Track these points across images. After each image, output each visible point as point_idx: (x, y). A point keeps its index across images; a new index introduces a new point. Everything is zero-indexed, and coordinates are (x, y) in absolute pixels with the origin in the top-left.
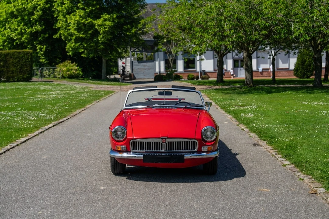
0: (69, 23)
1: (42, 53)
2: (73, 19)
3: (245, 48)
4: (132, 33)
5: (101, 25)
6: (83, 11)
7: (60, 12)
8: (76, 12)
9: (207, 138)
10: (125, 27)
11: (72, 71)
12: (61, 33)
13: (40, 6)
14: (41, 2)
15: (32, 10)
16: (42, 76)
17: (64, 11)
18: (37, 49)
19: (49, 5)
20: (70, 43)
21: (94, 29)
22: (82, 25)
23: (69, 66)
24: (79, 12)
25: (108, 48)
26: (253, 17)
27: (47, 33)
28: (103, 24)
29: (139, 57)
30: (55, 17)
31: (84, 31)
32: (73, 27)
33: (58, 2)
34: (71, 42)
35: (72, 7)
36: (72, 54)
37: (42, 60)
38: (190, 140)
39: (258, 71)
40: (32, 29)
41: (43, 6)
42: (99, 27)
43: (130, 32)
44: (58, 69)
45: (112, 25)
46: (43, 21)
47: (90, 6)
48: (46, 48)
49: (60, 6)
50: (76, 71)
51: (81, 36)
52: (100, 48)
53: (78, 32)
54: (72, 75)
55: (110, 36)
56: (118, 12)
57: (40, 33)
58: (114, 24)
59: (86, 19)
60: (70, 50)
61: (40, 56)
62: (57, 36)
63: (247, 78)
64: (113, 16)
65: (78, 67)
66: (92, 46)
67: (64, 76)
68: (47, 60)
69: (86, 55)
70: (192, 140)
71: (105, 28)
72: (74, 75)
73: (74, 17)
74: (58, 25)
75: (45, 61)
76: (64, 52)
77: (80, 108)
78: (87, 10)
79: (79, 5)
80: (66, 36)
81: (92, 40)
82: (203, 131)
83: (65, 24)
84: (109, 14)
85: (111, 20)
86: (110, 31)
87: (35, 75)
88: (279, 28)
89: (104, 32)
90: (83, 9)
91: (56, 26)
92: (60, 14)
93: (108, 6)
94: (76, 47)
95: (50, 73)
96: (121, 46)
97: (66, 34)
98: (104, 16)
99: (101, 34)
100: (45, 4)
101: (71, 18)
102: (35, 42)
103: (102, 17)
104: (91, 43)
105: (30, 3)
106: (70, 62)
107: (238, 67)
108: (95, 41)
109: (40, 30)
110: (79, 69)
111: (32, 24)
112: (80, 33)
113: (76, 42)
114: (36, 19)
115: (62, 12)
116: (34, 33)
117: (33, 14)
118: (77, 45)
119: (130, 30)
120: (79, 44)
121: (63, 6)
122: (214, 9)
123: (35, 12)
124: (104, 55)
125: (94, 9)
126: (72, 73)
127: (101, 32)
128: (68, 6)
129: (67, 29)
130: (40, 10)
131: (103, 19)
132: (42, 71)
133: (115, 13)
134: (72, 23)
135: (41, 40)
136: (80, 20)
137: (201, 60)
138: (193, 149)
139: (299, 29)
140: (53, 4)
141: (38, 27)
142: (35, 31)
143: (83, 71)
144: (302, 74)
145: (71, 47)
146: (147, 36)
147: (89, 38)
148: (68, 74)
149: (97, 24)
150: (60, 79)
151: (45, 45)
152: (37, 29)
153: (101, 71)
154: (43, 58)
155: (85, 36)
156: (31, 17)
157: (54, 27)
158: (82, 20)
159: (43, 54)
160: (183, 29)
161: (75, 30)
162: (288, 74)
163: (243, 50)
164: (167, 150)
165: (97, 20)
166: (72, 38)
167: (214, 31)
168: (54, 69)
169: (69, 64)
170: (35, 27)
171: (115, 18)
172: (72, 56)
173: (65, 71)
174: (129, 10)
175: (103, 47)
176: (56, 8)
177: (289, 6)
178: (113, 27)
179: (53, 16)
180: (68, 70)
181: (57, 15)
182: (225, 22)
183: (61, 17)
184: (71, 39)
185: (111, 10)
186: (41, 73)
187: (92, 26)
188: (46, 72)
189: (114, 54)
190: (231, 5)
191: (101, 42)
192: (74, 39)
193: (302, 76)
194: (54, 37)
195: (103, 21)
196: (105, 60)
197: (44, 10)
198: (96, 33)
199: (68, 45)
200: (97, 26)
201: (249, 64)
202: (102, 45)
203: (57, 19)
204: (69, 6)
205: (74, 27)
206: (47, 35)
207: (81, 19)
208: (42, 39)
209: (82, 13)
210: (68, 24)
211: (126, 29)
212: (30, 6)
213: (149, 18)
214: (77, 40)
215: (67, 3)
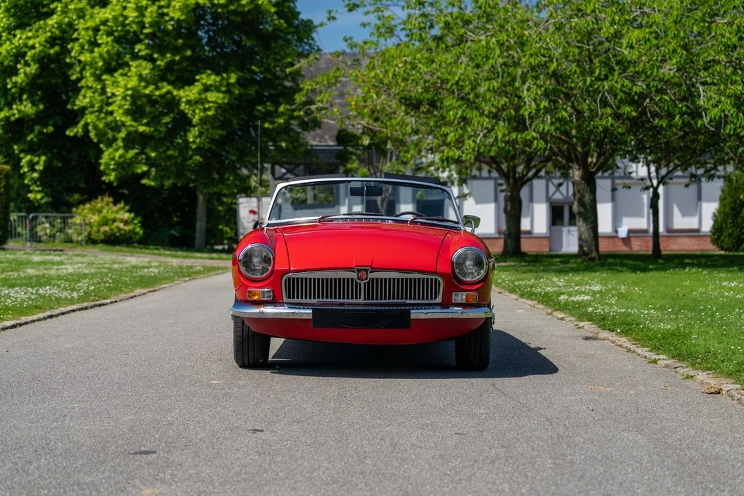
0: (109, 95)
1: (36, 175)
2: (122, 86)
3: (576, 157)
4: (276, 125)
5: (196, 102)
6: (150, 65)
7: (87, 67)
8: (129, 66)
9: (465, 275)
10: (259, 108)
11: (116, 224)
12: (89, 121)
13: (33, 51)
14: (37, 40)
15: (12, 61)
16: (35, 238)
17: (96, 63)
18: (22, 164)
19: (57, 48)
20: (110, 150)
21: (176, 111)
22: (144, 100)
23: (107, 212)
24: (137, 67)
25: (213, 164)
26: (597, 72)
27: (51, 123)
28: (201, 99)
29: (297, 199)
30: (73, 81)
31: (151, 116)
32: (120, 107)
33: (81, 41)
34: (114, 145)
35: (119, 54)
36: (117, 178)
37: (36, 196)
38: (425, 276)
39: (617, 237)
40: (10, 112)
41: (40, 52)
42: (191, 105)
43: (272, 123)
44: (78, 220)
45: (226, 101)
46: (39, 90)
47: (168, 52)
48: (45, 162)
49: (87, 50)
50: (125, 225)
51: (141, 129)
52: (190, 162)
53: (135, 120)
54: (114, 235)
55: (219, 132)
56: (241, 67)
57: (30, 123)
58: (230, 100)
59: (155, 84)
60: (111, 167)
61: (30, 183)
62: (78, 132)
63: (583, 237)
64: (229, 78)
65: (132, 215)
66: (170, 157)
67: (93, 237)
68: (47, 195)
69: (153, 180)
70: (430, 277)
71: (205, 110)
72: (121, 235)
73: (123, 80)
74: (81, 101)
75: (41, 199)
76: (94, 171)
77: (144, 287)
78: (159, 63)
79: (138, 47)
80: (100, 130)
81: (172, 142)
82: (454, 258)
83: (99, 98)
84: (218, 74)
85: (224, 89)
86: (218, 119)
87: (15, 237)
88: (666, 100)
89: (203, 121)
90: (150, 59)
91: (74, 104)
92: (87, 74)
93: (214, 53)
94: (126, 159)
95: (56, 229)
96: (247, 159)
97: (101, 125)
98: (202, 78)
99: (194, 126)
100: (48, 45)
101: (115, 83)
102: (15, 147)
103: (198, 81)
104: (168, 149)
105: (8, 43)
106: (111, 200)
107: (562, 224)
108: (179, 144)
109: (32, 114)
110: (133, 219)
111: (9, 98)
112: (140, 122)
113: (127, 147)
114: (21, 84)
115: (91, 68)
116: (13, 122)
118: (132, 153)
119: (271, 116)
120: (136, 151)
121: (96, 50)
122: (494, 50)
123: (19, 66)
124: (203, 181)
125: (177, 58)
126: (115, 230)
127: (195, 120)
128: (108, 52)
129: (104, 111)
130: (33, 60)
131: (201, 87)
132: (34, 223)
133: (233, 72)
134: (118, 96)
135: (34, 142)
136: (140, 88)
137: (463, 196)
138: (431, 298)
139: (720, 102)
140: (69, 46)
141: (25, 106)
142: (17, 116)
143: (144, 225)
144: (734, 241)
145: (113, 159)
146: (318, 139)
147: (162, 135)
148: (105, 233)
149: (184, 100)
150: (81, 245)
151: (44, 154)
152: (24, 112)
153: (193, 228)
154: (37, 189)
155: (152, 129)
156: (8, 81)
157: (69, 107)
158: (145, 87)
159: (39, 179)
160: (413, 105)
161: (127, 113)
162: (698, 245)
163: (572, 163)
164: (368, 299)
165: (186, 88)
166: (116, 135)
167: (495, 103)
168: (68, 218)
169: (107, 205)
170: (19, 107)
171: (234, 83)
172: (115, 184)
173: (96, 224)
174: (270, 64)
175: (201, 160)
176: (75, 58)
177: (692, 45)
178: (228, 107)
179: (66, 78)
180: (105, 222)
181: (79, 75)
182: (524, 83)
183: (89, 80)
184: (115, 139)
185: (222, 63)
186: (32, 230)
187: (171, 103)
188: (44, 228)
189: (228, 179)
190: (540, 39)
191: (194, 146)
192: (124, 140)
193: (733, 246)
194: (68, 133)
195: (200, 90)
196: (204, 194)
197: (42, 60)
198: (183, 123)
199: (106, 153)
200: (186, 104)
201: (589, 201)
202: (198, 154)
203: (80, 85)
204: (112, 52)
205: (125, 105)
206: (51, 129)
207: (143, 84)
208: (35, 140)
209: (146, 69)
210: (108, 98)
211: (262, 113)
212: (8, 52)
213: (325, 78)
214: (130, 141)
215: (107, 43)
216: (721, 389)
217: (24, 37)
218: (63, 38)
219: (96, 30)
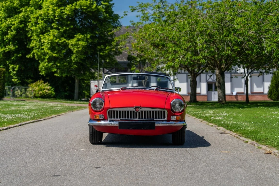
0: (42, 42)
1: (15, 72)
2: (47, 39)
3: (217, 65)
4: (105, 53)
5: (75, 45)
6: (57, 31)
7: (34, 32)
8: (50, 31)
9: (176, 109)
10: (98, 47)
11: (45, 91)
12: (35, 52)
13: (14, 26)
14: (15, 22)
15: (6, 30)
16: (14, 96)
17: (38, 30)
18: (10, 68)
19: (23, 25)
20: (43, 63)
21: (67, 48)
22: (55, 44)
23: (42, 86)
24: (52, 32)
25: (81, 68)
26: (225, 33)
27: (20, 53)
28: (77, 44)
29: (112, 81)
30: (29, 37)
31: (58, 50)
32: (46, 47)
33: (32, 22)
34: (44, 61)
35: (46, 27)
36: (45, 73)
37: (15, 80)
39: (233, 95)
40: (5, 49)
41: (17, 26)
42: (73, 46)
43: (103, 53)
44: (30, 89)
45: (86, 45)
46: (16, 40)
47: (64, 26)
48: (18, 67)
49: (34, 25)
50: (48, 91)
51: (54, 55)
52: (72, 67)
53: (52, 51)
54: (44, 95)
55: (83, 56)
56: (92, 32)
57: (13, 53)
59: (60, 38)
60: (43, 69)
61: (13, 75)
62: (31, 56)
63: (220, 95)
64: (87, 36)
65: (51, 87)
66: (65, 66)
67: (36, 95)
68: (19, 80)
69: (58, 74)
70: (162, 110)
71: (78, 48)
72: (47, 94)
73: (48, 37)
74: (32, 45)
75: (17, 81)
76: (36, 71)
77: (55, 114)
78: (61, 30)
79: (53, 25)
80: (39, 55)
81: (66, 60)
82: (172, 103)
83: (39, 44)
84: (83, 34)
85: (85, 40)
86: (83, 51)
87: (7, 95)
88: (251, 44)
89: (77, 52)
90: (57, 29)
91: (29, 46)
92: (34, 34)
93: (82, 27)
94: (48, 66)
95: (22, 92)
96: (94, 66)
97: (39, 54)
98: (77, 36)
99: (74, 54)
100: (20, 24)
101: (44, 38)
102: (7, 62)
103: (75, 37)
104: (64, 62)
105: (4, 23)
106: (43, 81)
107: (212, 90)
108: (68, 61)
109: (13, 50)
110: (51, 89)
111: (5, 43)
112: (54, 52)
113: (49, 62)
114: (9, 38)
115: (36, 32)
116: (6, 52)
117: (6, 34)
118: (51, 64)
119: (103, 50)
120: (52, 63)
121: (37, 25)
122: (186, 25)
123: (9, 32)
124: (77, 74)
125: (68, 29)
126: (45, 93)
127: (74, 52)
128: (42, 26)
129: (40, 48)
130: (14, 29)
131: (77, 39)
132: (14, 90)
133: (89, 34)
134: (46, 43)
136: (54, 40)
137: (174, 80)
138: (163, 118)
139: (271, 45)
140: (27, 24)
141: (11, 46)
142: (8, 50)
143: (55, 91)
144: (276, 97)
145: (44, 66)
146: (120, 59)
147: (62, 57)
148: (41, 94)
149: (70, 44)
150: (32, 98)
151: (18, 64)
152: (10, 48)
153: (74, 92)
154: (15, 77)
155: (58, 55)
156: (5, 37)
157: (27, 47)
158: (56, 39)
159: (16, 74)
160: (156, 46)
161: (49, 49)
162: (263, 98)
163: (216, 67)
164: (140, 118)
165: (71, 40)
166: (45, 57)
167: (187, 45)
168: (27, 88)
169: (42, 83)
170: (9, 47)
171: (89, 38)
172: (44, 76)
173: (37, 91)
174: (102, 31)
175: (76, 67)
176: (30, 28)
177: (260, 23)
178: (87, 47)
179: (26, 36)
180: (41, 90)
181: (31, 35)
182: (197, 38)
183: (35, 37)
184: (44, 59)
185: (84, 31)
186: (13, 93)
187: (65, 46)
188: (18, 92)
189: (87, 74)
190: (204, 21)
191: (74, 61)
192: (48, 59)
193: (276, 99)
194: (27, 56)
195: (76, 40)
196: (78, 79)
197: (18, 29)
198: (70, 53)
199: (41, 64)
200: (71, 46)
201: (222, 82)
202: (75, 64)
203: (31, 39)
205: (48, 46)
206: (20, 55)
207: (55, 38)
208: (15, 59)
209: (56, 33)
210: (42, 43)
211: (99, 49)
212: (4, 26)
213: (123, 36)
214: (50, 60)
215: (41, 23)
216: (272, 152)
217: (10, 21)
218: (25, 21)
219: (37, 18)
